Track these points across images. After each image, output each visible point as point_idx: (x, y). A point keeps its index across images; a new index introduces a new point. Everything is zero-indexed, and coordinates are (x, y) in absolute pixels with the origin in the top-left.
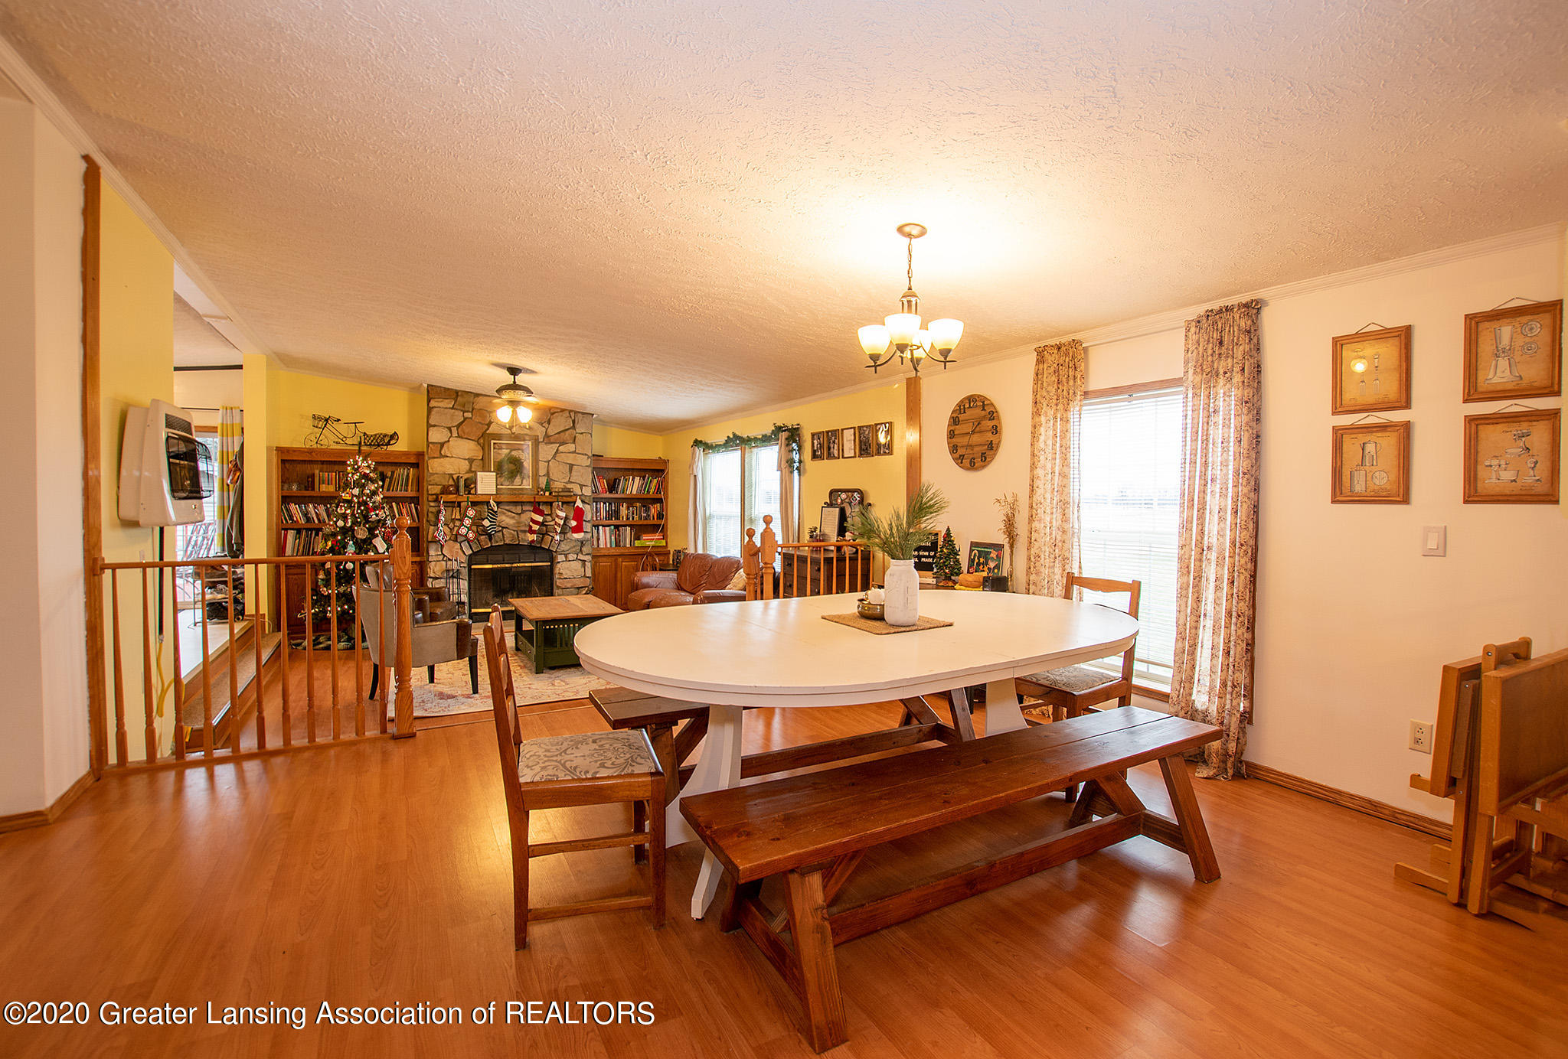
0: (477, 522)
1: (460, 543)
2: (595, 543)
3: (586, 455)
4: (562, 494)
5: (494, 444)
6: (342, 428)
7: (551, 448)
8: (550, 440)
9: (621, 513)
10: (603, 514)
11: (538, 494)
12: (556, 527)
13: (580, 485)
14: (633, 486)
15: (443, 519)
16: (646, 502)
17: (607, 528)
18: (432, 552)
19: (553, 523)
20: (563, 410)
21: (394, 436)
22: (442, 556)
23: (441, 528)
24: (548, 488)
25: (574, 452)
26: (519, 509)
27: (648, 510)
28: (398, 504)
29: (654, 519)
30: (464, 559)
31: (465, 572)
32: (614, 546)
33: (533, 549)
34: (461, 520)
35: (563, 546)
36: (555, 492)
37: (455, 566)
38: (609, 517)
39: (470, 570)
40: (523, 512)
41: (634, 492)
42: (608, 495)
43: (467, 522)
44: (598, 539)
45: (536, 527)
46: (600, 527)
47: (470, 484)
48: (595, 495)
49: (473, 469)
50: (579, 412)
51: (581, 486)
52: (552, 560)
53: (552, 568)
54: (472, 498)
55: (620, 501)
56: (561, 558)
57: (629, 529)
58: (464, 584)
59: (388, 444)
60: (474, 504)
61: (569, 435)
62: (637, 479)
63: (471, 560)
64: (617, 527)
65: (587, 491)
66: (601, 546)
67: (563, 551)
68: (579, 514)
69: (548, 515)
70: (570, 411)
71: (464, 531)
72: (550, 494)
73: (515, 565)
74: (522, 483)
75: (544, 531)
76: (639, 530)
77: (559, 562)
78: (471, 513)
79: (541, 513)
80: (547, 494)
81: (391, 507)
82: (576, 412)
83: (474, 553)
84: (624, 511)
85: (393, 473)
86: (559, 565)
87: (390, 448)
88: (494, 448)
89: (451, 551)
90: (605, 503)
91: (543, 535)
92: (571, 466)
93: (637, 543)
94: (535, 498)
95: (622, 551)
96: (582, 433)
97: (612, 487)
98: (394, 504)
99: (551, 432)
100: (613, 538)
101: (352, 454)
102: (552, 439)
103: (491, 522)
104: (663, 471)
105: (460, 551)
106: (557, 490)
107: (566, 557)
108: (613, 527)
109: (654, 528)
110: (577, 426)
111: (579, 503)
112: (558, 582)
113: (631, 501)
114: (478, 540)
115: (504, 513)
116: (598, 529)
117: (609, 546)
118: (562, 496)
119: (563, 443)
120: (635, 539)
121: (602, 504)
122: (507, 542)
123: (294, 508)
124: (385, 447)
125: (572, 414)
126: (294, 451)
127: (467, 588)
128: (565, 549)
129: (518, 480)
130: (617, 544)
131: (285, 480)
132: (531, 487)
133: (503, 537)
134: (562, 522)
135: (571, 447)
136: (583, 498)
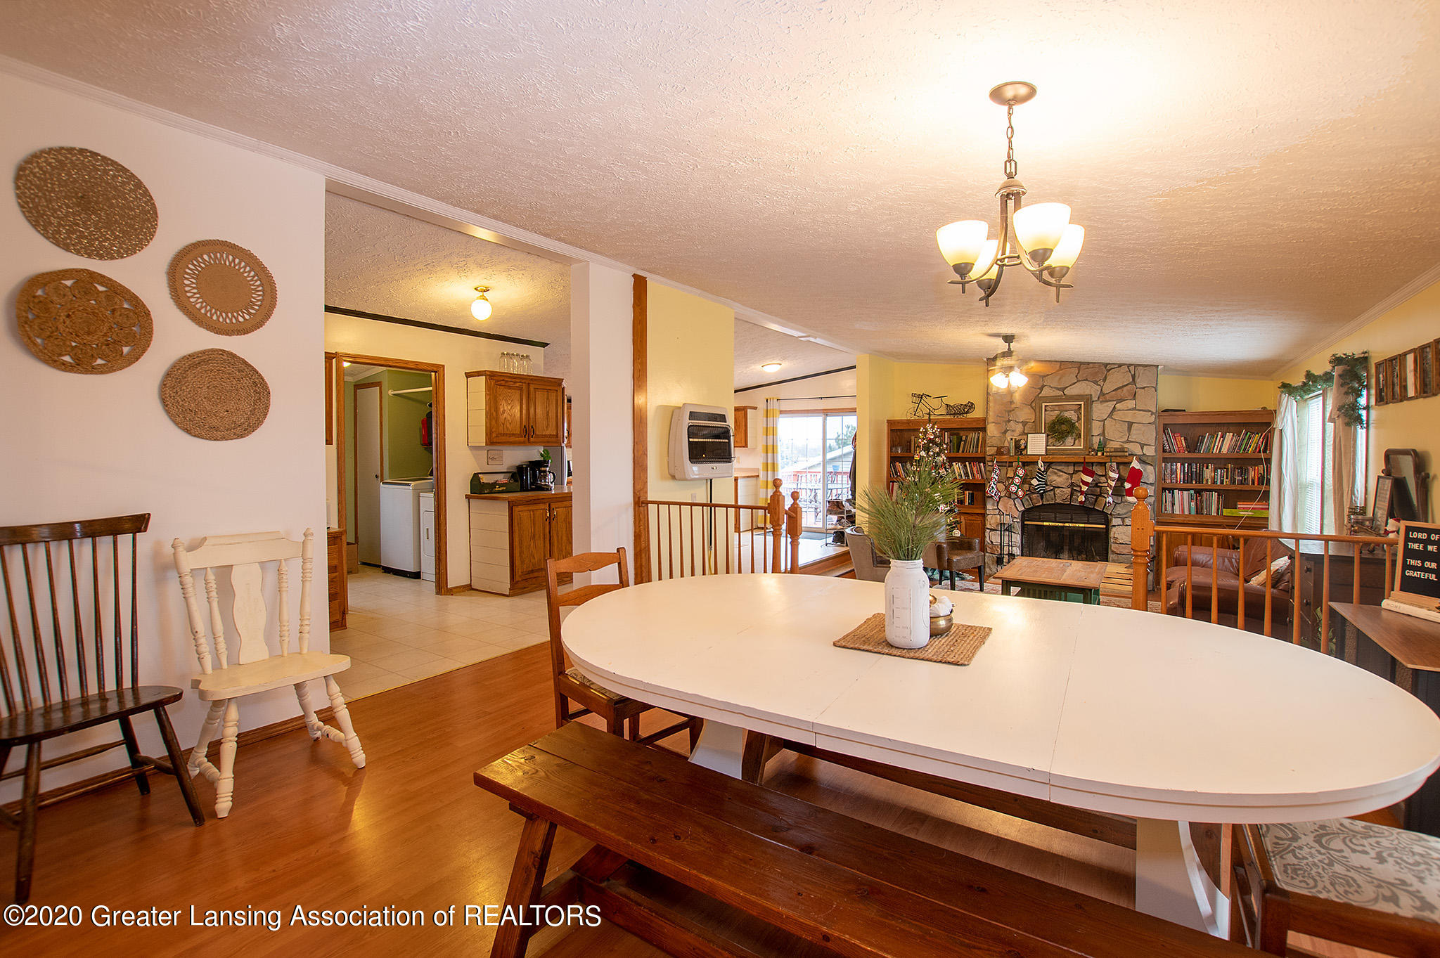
0: (1025, 480)
1: (1014, 499)
2: (1169, 508)
3: (1150, 411)
4: (1114, 454)
5: (1045, 406)
6: (935, 403)
7: (1107, 406)
8: (1105, 398)
9: (1205, 476)
10: (1180, 476)
11: (1089, 455)
12: (1108, 488)
13: (1140, 443)
14: (1225, 444)
15: (997, 478)
16: (1241, 463)
17: (1185, 493)
18: (989, 506)
19: (1106, 485)
20: (1120, 365)
21: (971, 406)
22: (998, 511)
23: (993, 485)
24: (1102, 447)
25: (1135, 409)
26: (1071, 469)
27: (1243, 472)
28: (970, 464)
29: (1253, 483)
30: (1017, 514)
31: (1018, 527)
32: (1193, 512)
33: (1087, 511)
34: (1013, 478)
35: (1119, 509)
36: (1107, 452)
37: (1007, 520)
38: (1188, 478)
39: (1023, 526)
40: (1075, 472)
41: (1224, 450)
42: (1186, 455)
43: (1017, 481)
44: (1173, 504)
45: (1085, 488)
46: (1176, 491)
47: (1020, 448)
48: (1166, 455)
49: (1026, 432)
50: (1140, 365)
51: (1142, 446)
52: (1107, 522)
53: (1107, 531)
54: (1024, 459)
55: (1205, 461)
56: (1115, 521)
57: (1215, 495)
58: (1017, 538)
59: (967, 412)
60: (1025, 464)
61: (1128, 390)
62: (1229, 436)
63: (1025, 515)
64: (1198, 492)
65: (1150, 451)
66: (1177, 511)
67: (1119, 514)
68: (1136, 477)
69: (1103, 476)
70: (1129, 365)
71: (1013, 489)
72: (1103, 454)
73: (1067, 525)
74: (1074, 443)
75: (1097, 491)
76: (1230, 498)
77: (1115, 526)
78: (1021, 472)
79: (1091, 474)
80: (1099, 454)
81: (965, 466)
82: (1136, 366)
83: (1023, 512)
84: (1208, 473)
85: (967, 437)
86: (1114, 529)
87: (969, 416)
88: (1045, 410)
89: (1006, 507)
90: (1183, 464)
91: (1098, 496)
92: (1130, 424)
93: (1226, 512)
94: (1084, 458)
95: (1204, 520)
96: (1144, 388)
97: (1193, 446)
98: (967, 463)
99: (1106, 390)
100: (1193, 504)
101: (924, 423)
102: (1108, 397)
103: (1039, 481)
104: (1269, 424)
105: (1013, 507)
106: (1108, 450)
107: (1123, 522)
108: (1192, 492)
109: (1250, 496)
110: (1138, 380)
111: (1135, 464)
112: (1113, 547)
113: (1220, 462)
114: (1030, 498)
115: (1056, 473)
116: (1173, 493)
117: (1186, 512)
118: (1116, 456)
119: (1121, 400)
120: (1224, 508)
121: (1179, 465)
122: (1058, 501)
123: (899, 465)
124: (965, 415)
125: (1132, 368)
126: (898, 422)
127: (1020, 542)
128: (1121, 513)
129: (1069, 440)
130: (1199, 511)
131: (893, 445)
132: (1082, 447)
133: (1055, 497)
134: (1113, 484)
135: (1131, 404)
136: (1144, 458)
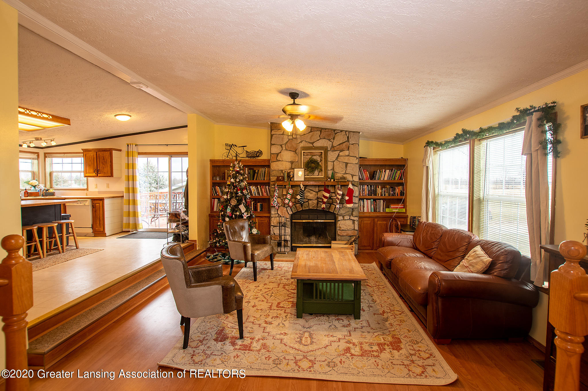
0: (293, 196)
1: (287, 208)
2: (362, 209)
3: (355, 157)
4: (340, 180)
5: (304, 152)
6: (239, 150)
7: (335, 153)
8: (334, 149)
9: (378, 192)
10: (366, 192)
11: (327, 181)
12: (337, 200)
13: (352, 175)
14: (385, 176)
15: (277, 195)
16: (393, 185)
17: (369, 201)
18: (273, 212)
19: (335, 198)
20: (342, 131)
21: (260, 153)
22: (277, 215)
23: (275, 199)
24: (333, 177)
25: (348, 156)
26: (317, 189)
27: (394, 190)
28: (260, 187)
29: (398, 195)
30: (288, 216)
31: (289, 223)
32: (373, 211)
33: (325, 213)
34: (286, 195)
35: (341, 211)
36: (337, 179)
37: (283, 220)
38: (370, 194)
39: (292, 222)
40: (319, 191)
41: (386, 179)
42: (370, 181)
43: (289, 196)
44: (364, 207)
45: (325, 200)
46: (365, 200)
47: (290, 177)
48: (361, 181)
49: (293, 167)
50: (351, 132)
51: (353, 176)
52: (335, 219)
53: (335, 224)
54: (292, 183)
55: (377, 185)
56: (340, 218)
57: (382, 201)
58: (288, 230)
59: (258, 156)
60: (293, 186)
61: (346, 145)
62: (388, 171)
63: (292, 217)
64: (375, 200)
65: (356, 179)
66: (366, 211)
67: (342, 214)
68: (350, 193)
69: (333, 193)
70: (346, 131)
71: (287, 201)
72: (334, 180)
73: (315, 221)
74: (319, 174)
75: (331, 202)
76: (388, 202)
77: (339, 220)
78: (291, 191)
79: (328, 192)
80: (332, 180)
81: (258, 188)
82: (349, 132)
83: (292, 215)
84: (379, 190)
85: (258, 171)
86: (339, 222)
87: (259, 158)
88: (304, 155)
89: (282, 212)
90: (368, 186)
91: (331, 204)
92: (347, 164)
93: (387, 210)
94: (325, 183)
95: (378, 214)
96: (353, 144)
97: (372, 176)
98: (259, 186)
99: (335, 145)
100: (372, 206)
101: (233, 161)
102: (335, 148)
103: (301, 196)
104: (404, 166)
105: (286, 212)
106: (337, 178)
107: (343, 218)
108: (372, 200)
109: (398, 201)
110: (350, 140)
111: (350, 186)
112: (339, 232)
113: (384, 185)
114: (296, 207)
115: (309, 192)
116: (364, 201)
117: (370, 211)
118: (341, 182)
119: (342, 151)
120: (386, 208)
121: (366, 186)
122: (311, 208)
123: (218, 188)
124: (257, 158)
125: (347, 133)
126: (217, 161)
127: (290, 232)
128: (343, 213)
129: (316, 172)
130: (375, 210)
131: (214, 175)
132: (323, 177)
133: (309, 205)
134: (340, 197)
135: (347, 153)
136: (353, 183)
